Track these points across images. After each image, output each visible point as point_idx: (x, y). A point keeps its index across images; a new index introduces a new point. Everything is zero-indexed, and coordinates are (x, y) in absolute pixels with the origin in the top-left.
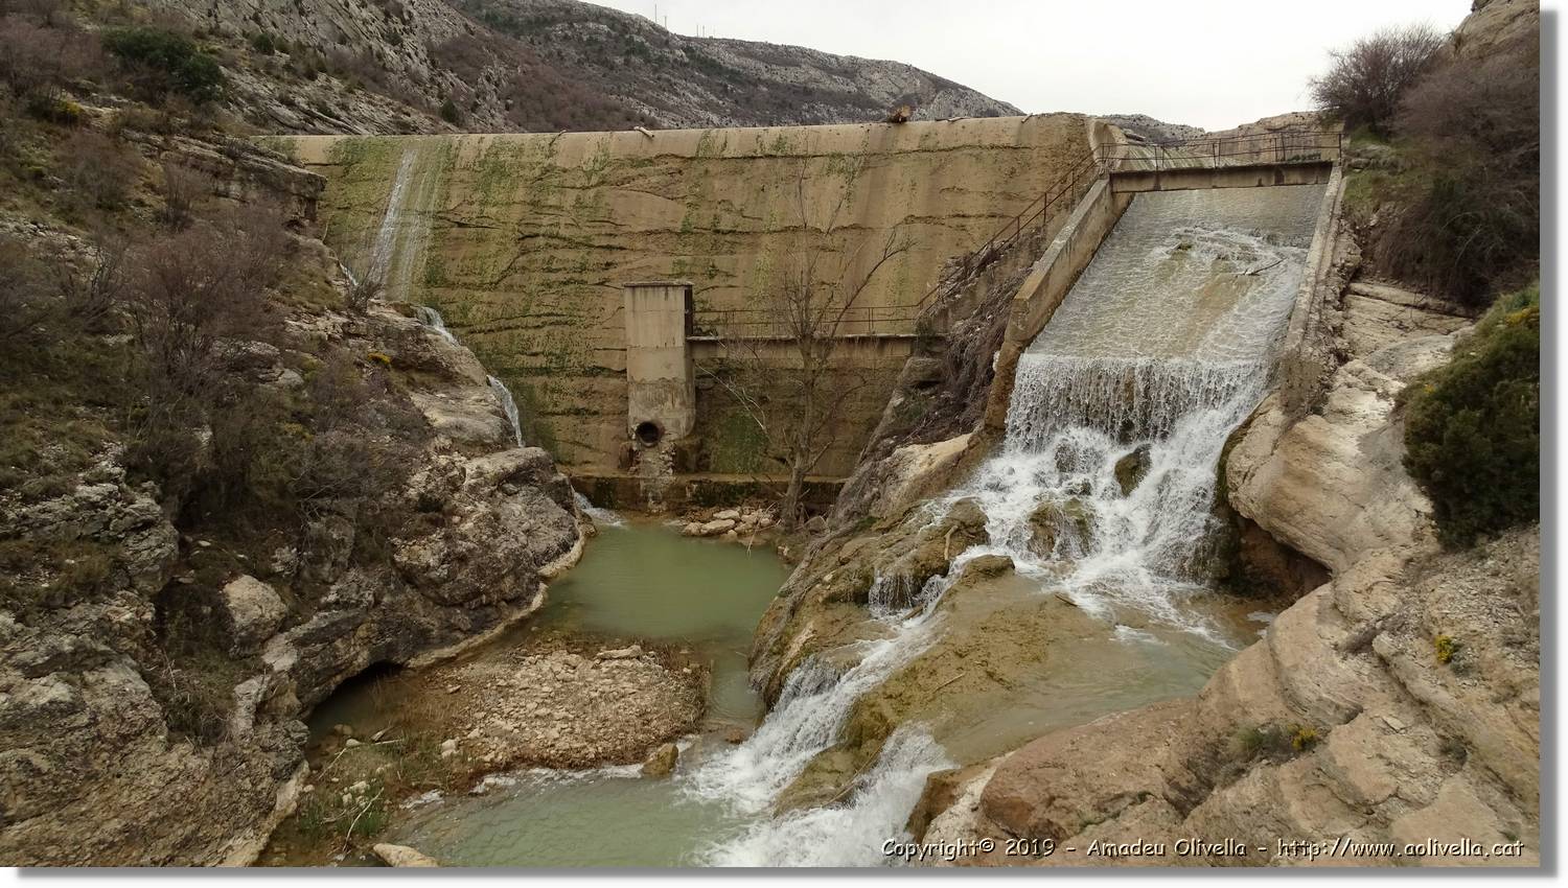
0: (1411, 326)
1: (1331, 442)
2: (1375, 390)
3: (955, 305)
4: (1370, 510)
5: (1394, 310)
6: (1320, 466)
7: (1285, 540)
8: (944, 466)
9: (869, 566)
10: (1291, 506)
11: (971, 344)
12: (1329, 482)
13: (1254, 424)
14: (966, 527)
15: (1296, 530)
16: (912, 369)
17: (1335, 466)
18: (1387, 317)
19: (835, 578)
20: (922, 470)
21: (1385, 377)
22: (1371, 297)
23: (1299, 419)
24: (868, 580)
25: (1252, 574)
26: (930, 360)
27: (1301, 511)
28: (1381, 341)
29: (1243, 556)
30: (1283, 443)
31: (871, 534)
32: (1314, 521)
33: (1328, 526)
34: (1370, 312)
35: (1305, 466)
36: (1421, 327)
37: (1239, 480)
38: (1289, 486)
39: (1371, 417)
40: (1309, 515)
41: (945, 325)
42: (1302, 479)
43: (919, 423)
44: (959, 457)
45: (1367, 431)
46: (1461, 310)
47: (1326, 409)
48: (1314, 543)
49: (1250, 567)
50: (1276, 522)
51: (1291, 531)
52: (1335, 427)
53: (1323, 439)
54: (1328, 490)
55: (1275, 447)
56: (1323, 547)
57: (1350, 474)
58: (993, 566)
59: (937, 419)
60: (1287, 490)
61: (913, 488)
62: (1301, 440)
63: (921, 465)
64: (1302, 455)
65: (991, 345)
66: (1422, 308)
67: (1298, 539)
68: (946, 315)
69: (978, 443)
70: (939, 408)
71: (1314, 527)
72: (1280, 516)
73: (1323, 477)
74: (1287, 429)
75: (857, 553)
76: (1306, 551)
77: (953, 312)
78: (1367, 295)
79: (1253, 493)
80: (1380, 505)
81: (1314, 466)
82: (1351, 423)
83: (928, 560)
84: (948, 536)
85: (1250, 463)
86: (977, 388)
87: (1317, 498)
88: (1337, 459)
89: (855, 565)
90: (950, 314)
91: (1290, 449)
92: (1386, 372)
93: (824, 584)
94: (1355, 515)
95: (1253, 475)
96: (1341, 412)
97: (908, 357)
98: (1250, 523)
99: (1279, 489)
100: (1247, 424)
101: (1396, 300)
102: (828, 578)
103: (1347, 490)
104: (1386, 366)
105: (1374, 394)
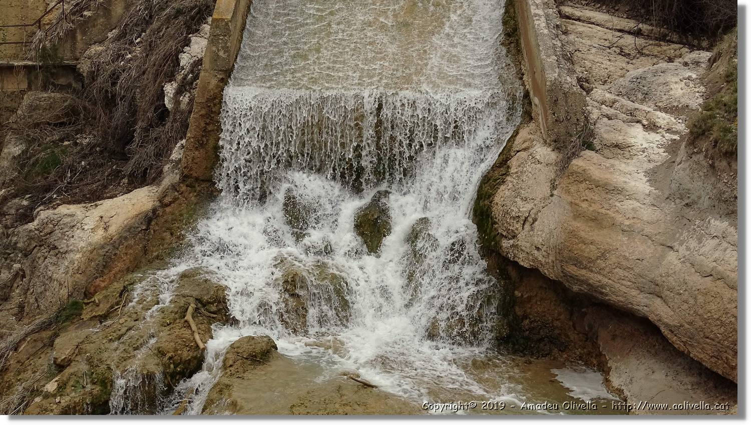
0: (633, 53)
1: (618, 179)
2: (638, 122)
3: (85, 25)
4: (682, 250)
5: (610, 35)
6: (611, 206)
7: (585, 288)
8: (130, 230)
9: (103, 367)
10: (591, 251)
11: (124, 75)
12: (627, 223)
13: (514, 163)
14: (204, 305)
15: (600, 277)
16: (32, 108)
17: (629, 205)
18: (607, 44)
19: (62, 387)
20: (99, 236)
21: (644, 107)
22: (584, 21)
23: (575, 155)
24: (106, 383)
25: (531, 330)
26: (58, 95)
27: (603, 256)
28: (612, 69)
29: (519, 311)
30: (564, 182)
31: (83, 324)
32: (620, 266)
33: (637, 270)
34: (590, 37)
35: (595, 207)
36: (642, 54)
37: (519, 226)
38: (585, 230)
39: (650, 151)
40: (613, 259)
41: (73, 49)
42: (596, 220)
43: (62, 176)
44: (149, 218)
45: (651, 166)
46: (675, 37)
47: (596, 142)
48: (623, 289)
49: (527, 321)
50: (572, 269)
51: (595, 278)
52: (616, 162)
53: (608, 176)
54: (627, 231)
55: (554, 187)
56: (634, 292)
57: (647, 213)
58: (258, 350)
59: (85, 171)
60: (582, 234)
61: (90, 260)
62: (582, 178)
63: (93, 230)
64: (590, 195)
65: (157, 75)
66: (638, 33)
67: (603, 286)
68: (74, 38)
69: (175, 199)
70: (84, 157)
71: (621, 272)
72: (577, 263)
73: (619, 218)
74: (563, 166)
75: (79, 350)
76: (613, 298)
77: (84, 33)
78: (579, 20)
79: (538, 240)
80: (693, 244)
81: (606, 206)
82: (631, 157)
83: (176, 350)
84: (189, 317)
85: (529, 206)
86: (146, 130)
87: (618, 240)
88: (630, 197)
89: (81, 366)
90: (79, 37)
91: (573, 189)
92: (643, 101)
93: (47, 396)
94: (663, 257)
95: (535, 220)
96: (617, 146)
97: (23, 92)
98: (534, 272)
99: (572, 234)
100: (503, 162)
101: (609, 25)
102: (51, 387)
103: (648, 230)
104: (640, 96)
105: (639, 126)
